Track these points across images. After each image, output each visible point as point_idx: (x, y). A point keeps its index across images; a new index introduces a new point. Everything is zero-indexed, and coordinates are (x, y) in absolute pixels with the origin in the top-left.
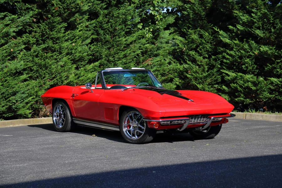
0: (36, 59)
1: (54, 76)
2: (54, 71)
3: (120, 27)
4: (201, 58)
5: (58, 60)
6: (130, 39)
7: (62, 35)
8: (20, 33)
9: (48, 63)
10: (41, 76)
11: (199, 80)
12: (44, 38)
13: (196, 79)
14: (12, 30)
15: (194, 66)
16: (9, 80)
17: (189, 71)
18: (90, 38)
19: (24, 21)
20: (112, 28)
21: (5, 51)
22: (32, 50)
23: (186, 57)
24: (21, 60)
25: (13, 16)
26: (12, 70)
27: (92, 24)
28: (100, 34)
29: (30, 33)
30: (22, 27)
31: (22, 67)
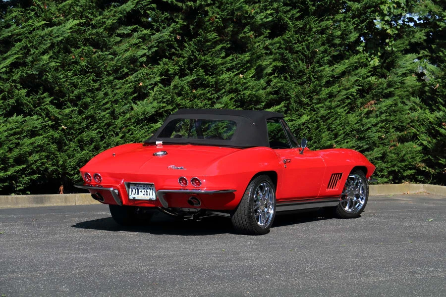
0: (178, 99)
3: (322, 48)
5: (214, 100)
6: (340, 68)
7: (220, 61)
8: (153, 60)
9: (197, 105)
12: (191, 64)
14: (140, 53)
16: (135, 130)
17: (444, 123)
18: (271, 66)
19: (160, 39)
20: (309, 50)
21: (129, 85)
22: (172, 84)
23: (440, 100)
24: (154, 100)
25: (145, 32)
26: (138, 115)
27: (275, 43)
28: (286, 59)
29: (170, 58)
30: (156, 49)
31: (153, 110)
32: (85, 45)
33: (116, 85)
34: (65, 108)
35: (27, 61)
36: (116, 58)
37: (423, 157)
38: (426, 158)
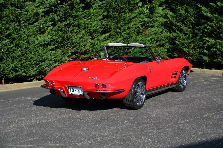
0: (60, 33)
1: (74, 45)
2: (74, 42)
3: (125, 6)
4: (187, 28)
5: (78, 33)
6: (133, 15)
7: (80, 13)
8: (47, 13)
9: (70, 36)
10: (64, 45)
11: (185, 45)
12: (66, 16)
13: (183, 44)
14: (41, 11)
15: (181, 34)
16: (40, 50)
17: (177, 39)
18: (102, 15)
19: (50, 3)
20: (119, 7)
21: (36, 27)
22: (57, 26)
23: (175, 28)
24: (49, 34)
26: (41, 42)
27: (104, 4)
28: (109, 12)
29: (55, 13)
30: (49, 8)
31: (49, 40)
32: (12, 7)
33: (29, 27)
34: (3, 41)
36: (28, 14)
37: (167, 54)
38: (169, 54)
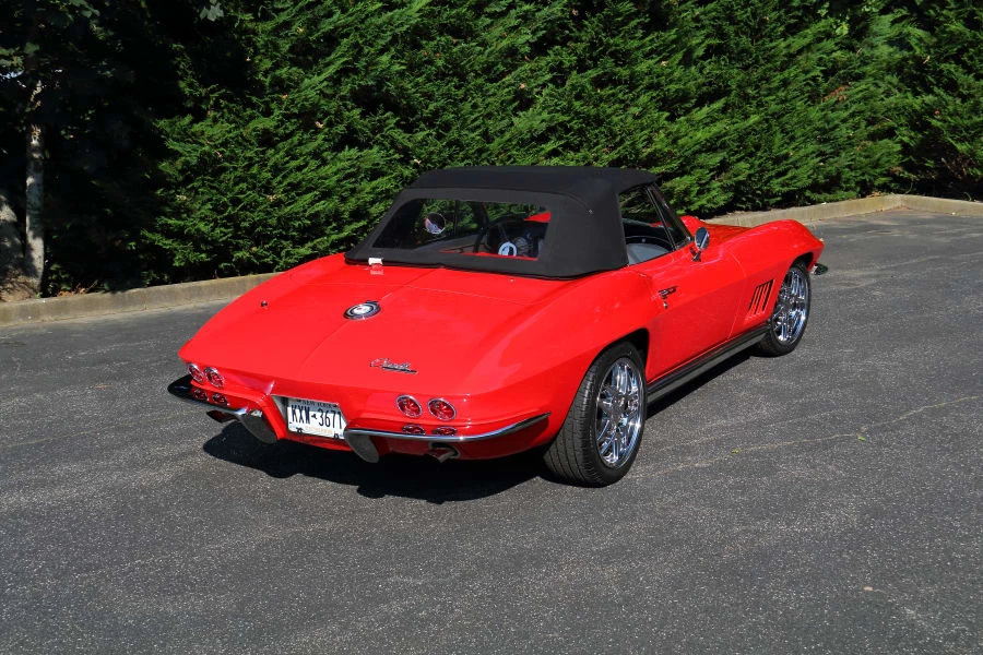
0: (577, 104)
1: (618, 139)
2: (617, 129)
3: (774, 15)
4: (971, 78)
5: (628, 102)
6: (797, 42)
7: (636, 43)
8: (539, 48)
9: (605, 112)
10: (588, 141)
11: (961, 132)
12: (596, 51)
13: (954, 130)
14: (522, 40)
15: (951, 98)
17: (936, 112)
18: (704, 45)
19: (549, 16)
20: (755, 19)
21: (507, 90)
22: (568, 83)
23: (930, 78)
24: (544, 109)
25: (526, 7)
26: (521, 133)
27: (709, 12)
28: (726, 34)
29: (563, 44)
30: (544, 32)
31: (544, 125)
32: (441, 34)
33: (488, 90)
34: (417, 132)
35: (358, 65)
36: (487, 51)
37: (903, 159)
38: (906, 159)
